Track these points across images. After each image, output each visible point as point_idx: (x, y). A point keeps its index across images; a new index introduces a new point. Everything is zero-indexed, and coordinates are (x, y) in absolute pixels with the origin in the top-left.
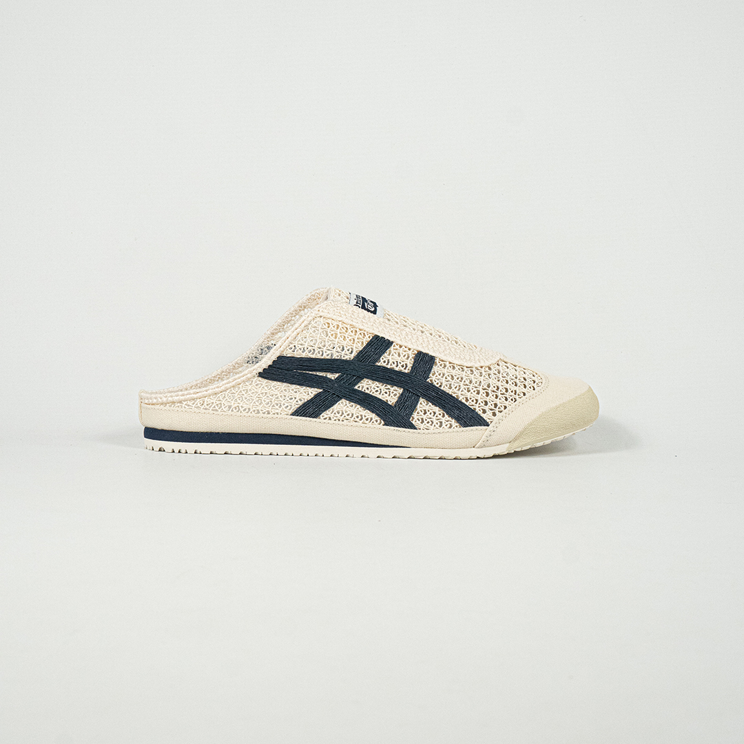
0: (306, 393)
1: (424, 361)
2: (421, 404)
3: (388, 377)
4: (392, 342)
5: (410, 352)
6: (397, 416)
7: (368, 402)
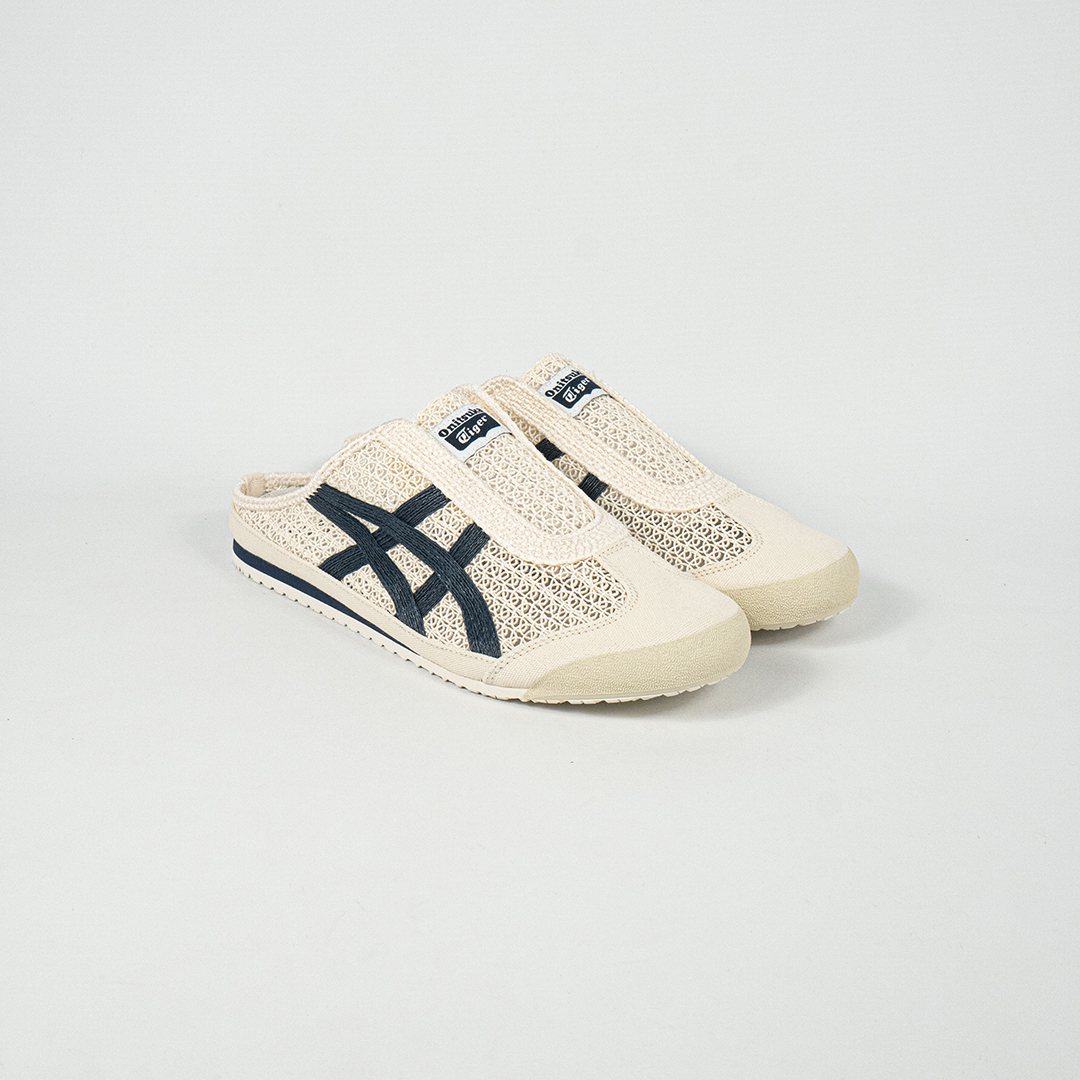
0: (341, 541)
1: (473, 539)
2: (447, 598)
3: (424, 549)
4: (449, 500)
5: (463, 520)
6: (413, 607)
7: (390, 576)
